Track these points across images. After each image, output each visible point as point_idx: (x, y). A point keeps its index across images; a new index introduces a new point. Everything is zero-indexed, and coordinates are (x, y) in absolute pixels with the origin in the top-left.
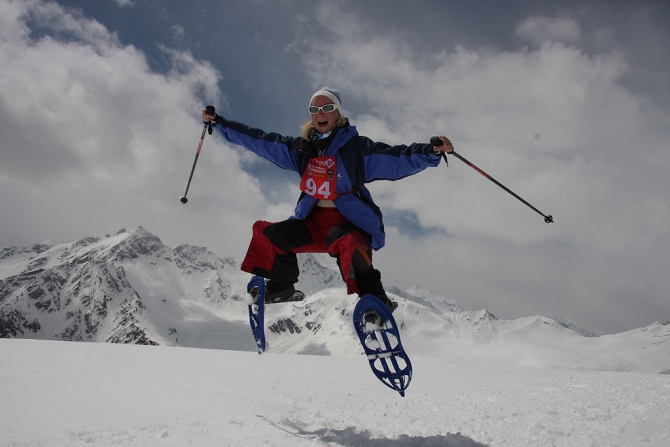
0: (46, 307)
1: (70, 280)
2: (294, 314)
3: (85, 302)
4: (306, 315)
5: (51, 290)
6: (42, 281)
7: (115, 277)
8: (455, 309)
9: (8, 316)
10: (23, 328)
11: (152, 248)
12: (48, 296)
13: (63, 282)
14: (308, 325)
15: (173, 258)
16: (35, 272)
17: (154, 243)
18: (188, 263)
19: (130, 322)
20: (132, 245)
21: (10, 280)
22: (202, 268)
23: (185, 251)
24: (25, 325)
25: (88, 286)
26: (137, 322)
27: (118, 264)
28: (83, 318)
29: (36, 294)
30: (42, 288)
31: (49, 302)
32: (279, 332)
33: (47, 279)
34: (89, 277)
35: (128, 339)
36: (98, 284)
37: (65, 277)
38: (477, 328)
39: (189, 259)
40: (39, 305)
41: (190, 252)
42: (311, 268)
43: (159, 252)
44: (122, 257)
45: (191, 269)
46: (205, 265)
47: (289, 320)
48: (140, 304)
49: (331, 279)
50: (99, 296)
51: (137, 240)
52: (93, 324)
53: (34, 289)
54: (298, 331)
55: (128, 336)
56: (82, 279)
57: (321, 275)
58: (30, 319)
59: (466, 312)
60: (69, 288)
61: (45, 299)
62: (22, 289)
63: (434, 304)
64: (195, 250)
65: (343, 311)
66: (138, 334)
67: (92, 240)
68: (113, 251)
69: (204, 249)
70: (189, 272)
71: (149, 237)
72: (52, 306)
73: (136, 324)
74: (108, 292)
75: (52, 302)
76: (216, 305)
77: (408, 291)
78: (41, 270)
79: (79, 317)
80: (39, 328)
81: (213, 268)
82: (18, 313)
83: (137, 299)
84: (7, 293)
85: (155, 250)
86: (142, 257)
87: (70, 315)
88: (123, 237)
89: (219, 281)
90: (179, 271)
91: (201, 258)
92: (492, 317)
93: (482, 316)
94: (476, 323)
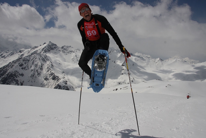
0: (25, 69)
1: (31, 60)
3: (36, 66)
5: (25, 63)
6: (22, 61)
7: (44, 58)
8: (150, 59)
9: (14, 72)
10: (19, 76)
11: (54, 48)
12: (25, 65)
13: (29, 61)
15: (61, 50)
16: (20, 59)
17: (55, 46)
18: (66, 51)
19: (50, 71)
20: (48, 47)
21: (13, 62)
22: (70, 52)
23: (65, 47)
24: (19, 75)
25: (36, 61)
26: (52, 70)
27: (45, 54)
28: (36, 71)
29: (21, 65)
30: (23, 63)
31: (25, 67)
33: (24, 60)
34: (36, 58)
35: (50, 76)
36: (39, 60)
37: (29, 59)
38: (157, 64)
39: (66, 50)
40: (22, 68)
41: (66, 48)
43: (57, 49)
44: (45, 51)
45: (67, 53)
46: (71, 51)
48: (52, 65)
49: (110, 52)
50: (40, 64)
51: (49, 46)
52: (39, 72)
53: (20, 64)
55: (50, 75)
56: (34, 59)
58: (21, 73)
59: (153, 59)
60: (31, 62)
61: (24, 66)
62: (17, 64)
63: (143, 58)
64: (68, 47)
66: (53, 74)
67: (36, 47)
68: (42, 50)
69: (70, 46)
70: (67, 54)
71: (53, 44)
72: (26, 68)
73: (52, 71)
74: (42, 62)
75: (26, 67)
76: (76, 63)
77: (135, 54)
78: (22, 58)
79: (35, 71)
80: (23, 75)
81: (74, 52)
82: (17, 71)
83: (51, 63)
84: (13, 66)
85: (55, 48)
86: (51, 51)
87: (32, 70)
88: (45, 45)
89: (76, 56)
90: (63, 54)
91: (70, 49)
92: (161, 60)
93: (158, 60)
94: (157, 62)
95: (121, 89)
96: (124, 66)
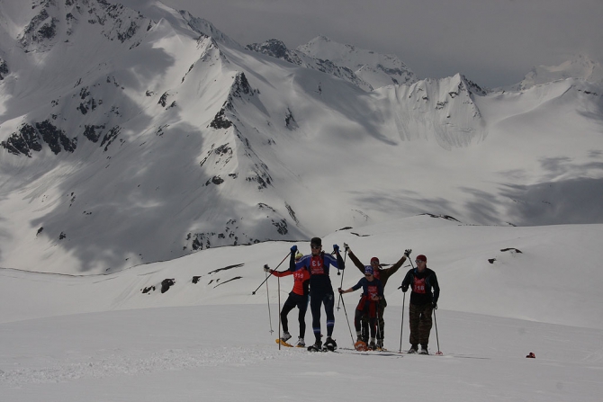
2: (55, 110)
4: (84, 111)
8: (401, 78)
14: (91, 133)
32: (26, 152)
38: (444, 113)
42: (86, 9)
47: (46, 124)
49: (132, 30)
54: (70, 146)
57: (110, 22)
59: (420, 83)
63: (357, 72)
65: (163, 98)
77: (303, 49)
92: (474, 88)
93: (454, 88)
94: (442, 105)
95: (195, 280)
96: (227, 125)
